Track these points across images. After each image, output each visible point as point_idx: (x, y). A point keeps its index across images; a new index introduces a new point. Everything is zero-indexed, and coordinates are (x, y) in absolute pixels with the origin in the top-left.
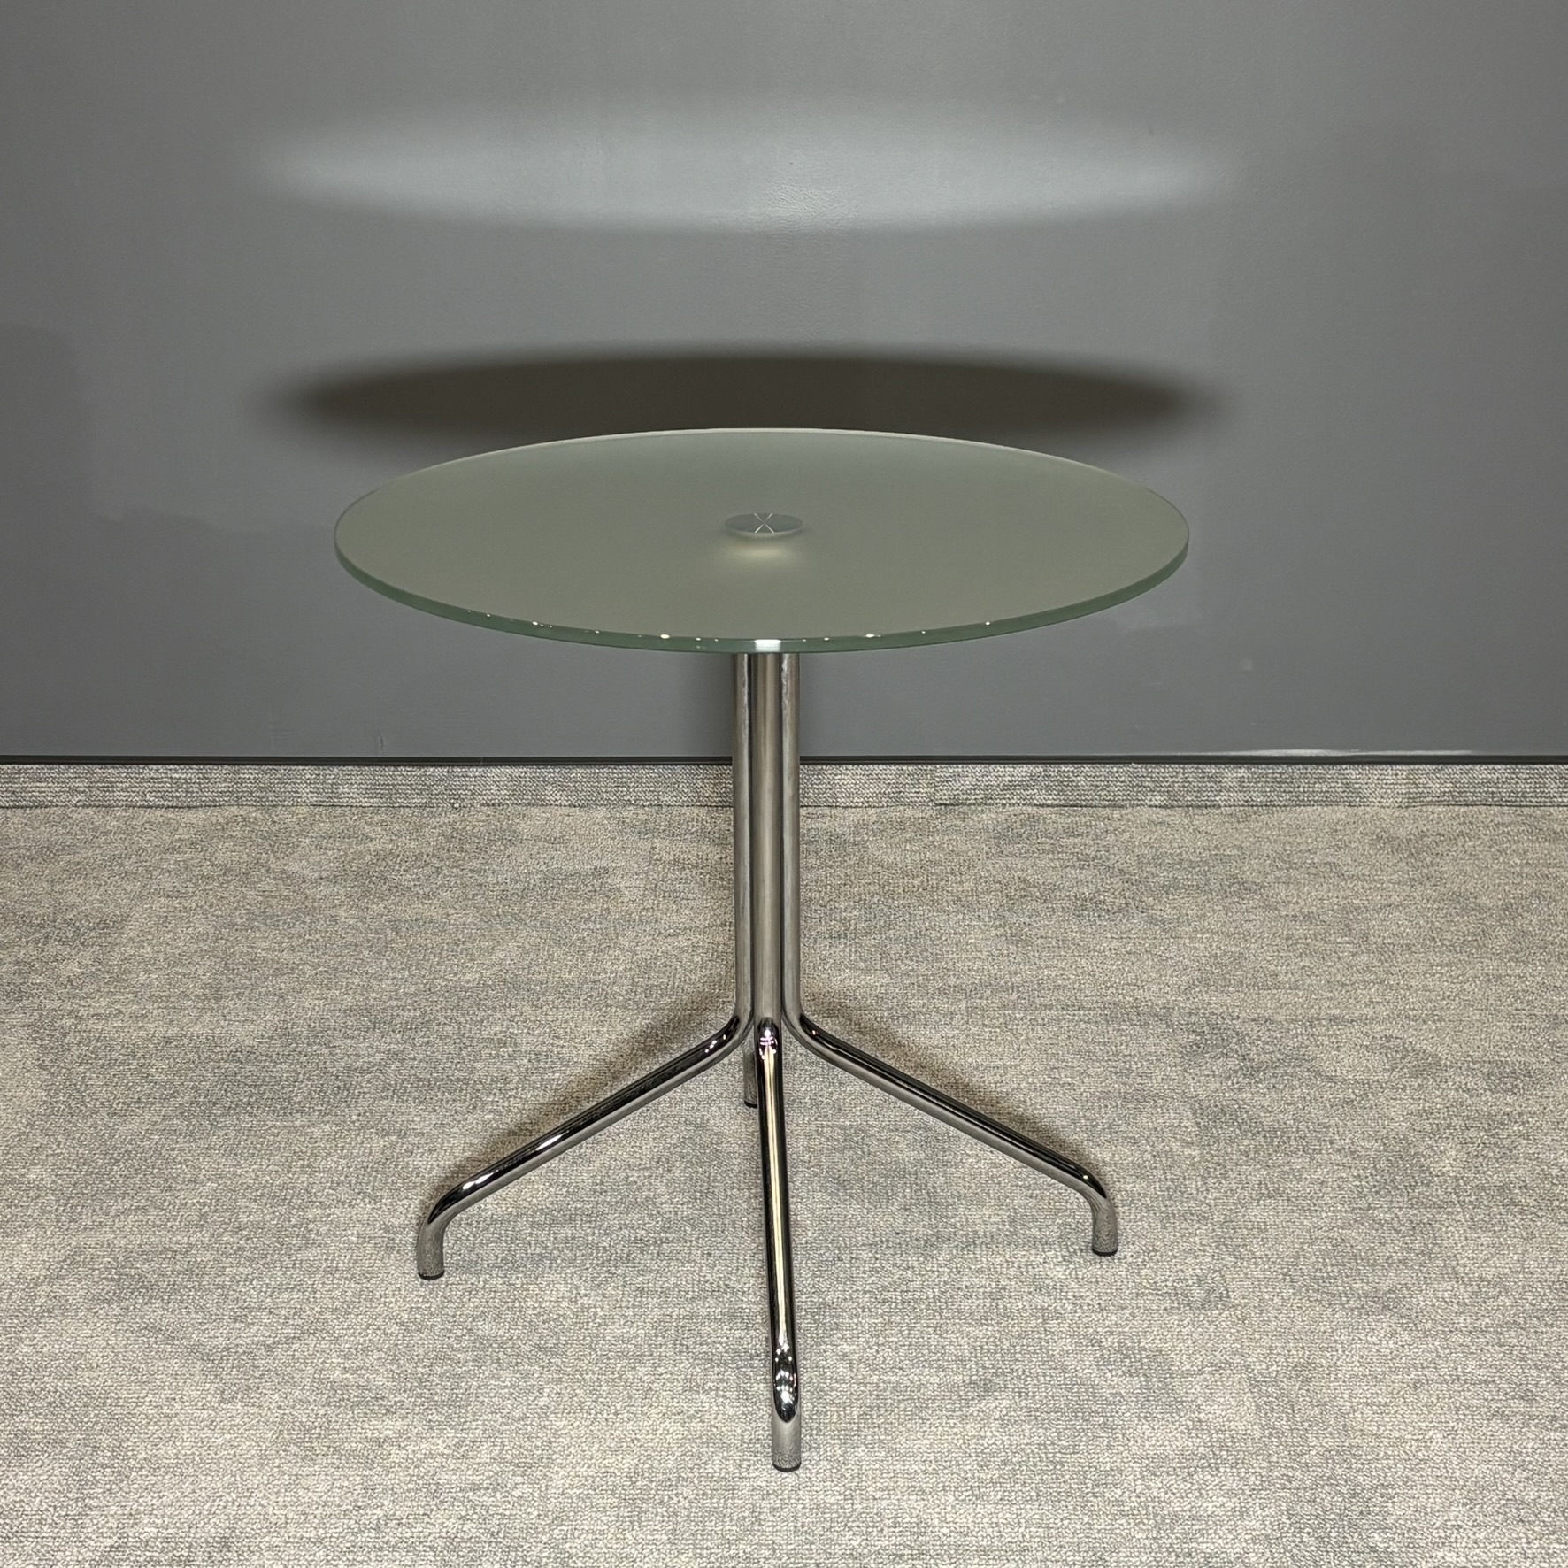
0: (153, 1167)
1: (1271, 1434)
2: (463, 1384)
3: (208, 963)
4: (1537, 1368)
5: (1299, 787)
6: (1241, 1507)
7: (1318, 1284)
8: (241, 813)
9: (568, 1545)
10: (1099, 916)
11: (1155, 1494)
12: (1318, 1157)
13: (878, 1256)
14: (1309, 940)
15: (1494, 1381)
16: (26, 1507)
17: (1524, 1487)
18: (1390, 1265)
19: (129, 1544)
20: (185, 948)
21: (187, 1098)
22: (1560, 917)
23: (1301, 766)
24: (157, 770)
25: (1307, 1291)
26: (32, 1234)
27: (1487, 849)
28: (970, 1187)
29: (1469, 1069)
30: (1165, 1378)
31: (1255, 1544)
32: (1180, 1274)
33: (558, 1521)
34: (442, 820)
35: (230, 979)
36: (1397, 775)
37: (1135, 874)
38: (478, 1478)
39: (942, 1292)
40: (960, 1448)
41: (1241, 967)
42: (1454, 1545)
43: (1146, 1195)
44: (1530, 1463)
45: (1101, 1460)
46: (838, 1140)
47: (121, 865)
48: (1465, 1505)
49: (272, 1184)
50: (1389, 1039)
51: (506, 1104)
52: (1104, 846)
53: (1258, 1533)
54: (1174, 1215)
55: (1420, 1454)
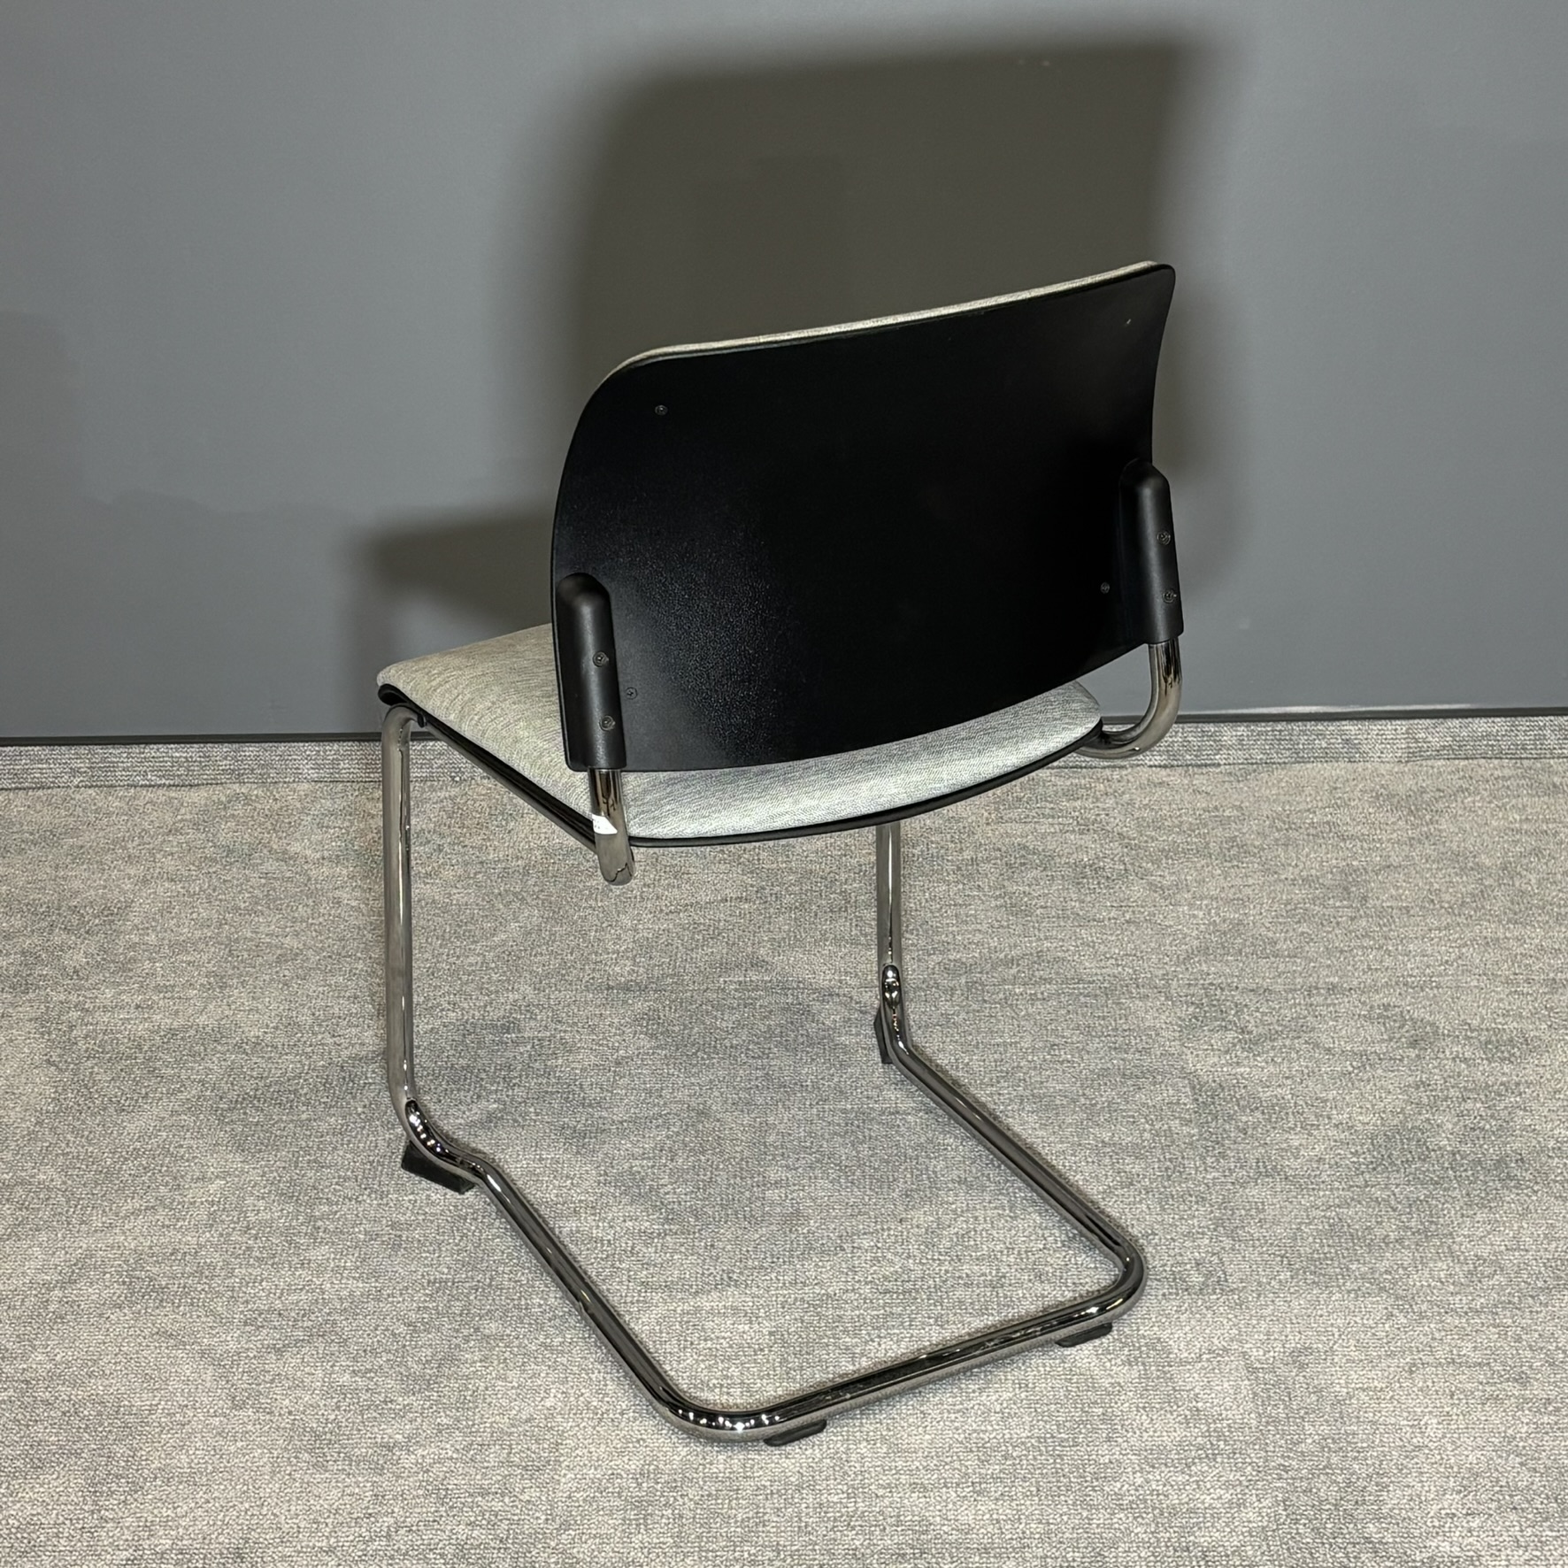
0: (162, 1166)
1: (1267, 1422)
2: (470, 1386)
3: (213, 950)
4: (1531, 1349)
5: (1298, 744)
6: (1239, 1499)
7: (1316, 1266)
8: (243, 790)
9: (575, 1550)
10: (1099, 883)
11: (1154, 1487)
12: (1315, 1133)
13: (879, 1245)
14: (1308, 905)
15: (1489, 1364)
16: (43, 1521)
17: (1518, 1473)
18: (1387, 1244)
19: (146, 1557)
20: (190, 935)
21: (194, 1092)
22: (1559, 876)
23: (1300, 723)
24: (158, 750)
25: (1305, 1272)
26: (43, 1237)
27: (1485, 804)
28: (971, 1172)
29: (1467, 1038)
30: (1164, 1367)
31: (1252, 1536)
32: (1179, 1258)
33: (565, 1526)
34: (442, 794)
35: (234, 967)
36: (1396, 730)
37: (1134, 839)
38: (487, 1482)
39: (944, 1282)
40: (961, 1443)
41: (1239, 935)
42: (1448, 1534)
43: (1145, 1176)
44: (1524, 1447)
45: (1100, 1452)
46: (839, 1125)
47: (125, 848)
48: (1459, 1492)
49: (279, 1181)
50: (1386, 1007)
51: (510, 1093)
52: (1104, 809)
53: (1255, 1525)
54: (1172, 1196)
55: (1415, 1440)
